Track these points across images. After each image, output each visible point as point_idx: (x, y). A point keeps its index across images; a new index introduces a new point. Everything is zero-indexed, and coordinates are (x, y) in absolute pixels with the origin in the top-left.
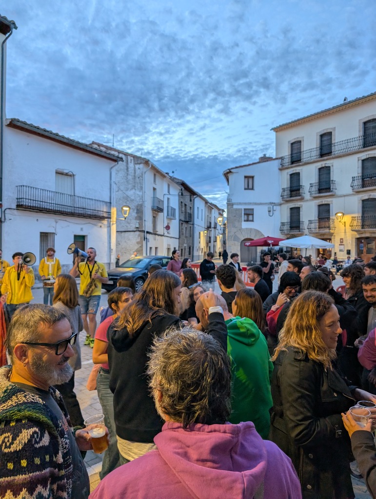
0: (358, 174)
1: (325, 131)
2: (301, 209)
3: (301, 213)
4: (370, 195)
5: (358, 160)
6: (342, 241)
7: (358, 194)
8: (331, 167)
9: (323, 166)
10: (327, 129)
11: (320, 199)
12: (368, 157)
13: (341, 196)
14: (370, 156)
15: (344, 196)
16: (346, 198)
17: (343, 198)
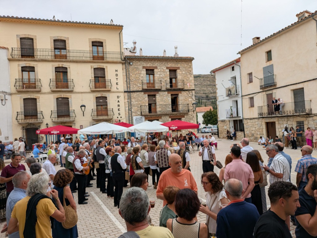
0: (92, 78)
1: (59, 38)
2: (38, 100)
3: (38, 104)
4: (102, 94)
5: (91, 68)
6: (81, 127)
7: (93, 93)
8: (68, 69)
9: (60, 66)
10: (61, 37)
11: (59, 93)
12: (98, 67)
13: (79, 93)
14: (100, 67)
15: (82, 93)
16: (83, 94)
17: (80, 95)
